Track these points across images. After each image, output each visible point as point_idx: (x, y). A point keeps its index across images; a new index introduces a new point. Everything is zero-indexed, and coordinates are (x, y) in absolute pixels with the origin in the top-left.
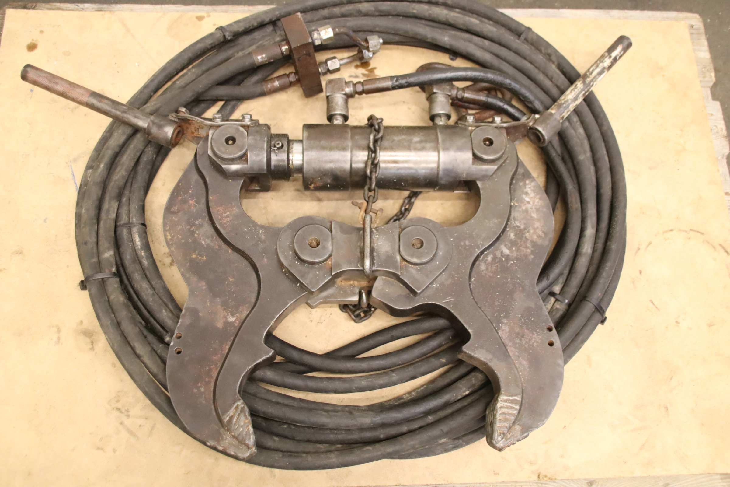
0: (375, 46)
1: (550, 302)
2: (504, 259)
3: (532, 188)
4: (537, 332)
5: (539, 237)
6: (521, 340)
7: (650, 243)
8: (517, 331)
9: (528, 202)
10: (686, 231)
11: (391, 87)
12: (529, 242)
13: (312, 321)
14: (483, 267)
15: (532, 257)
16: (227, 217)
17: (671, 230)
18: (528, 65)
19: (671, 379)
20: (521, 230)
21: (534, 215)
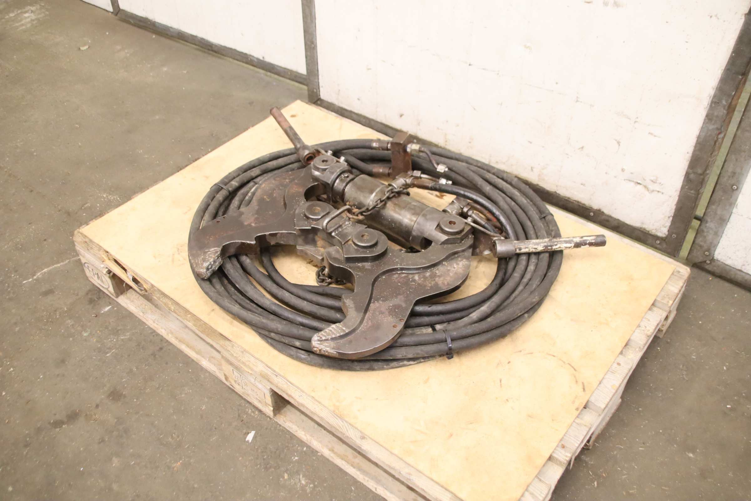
0: (441, 169)
1: (427, 329)
2: (411, 280)
3: (464, 264)
4: (393, 317)
5: (444, 284)
6: (379, 314)
7: (532, 353)
8: (382, 309)
9: (454, 268)
10: (564, 362)
11: (430, 188)
12: (434, 282)
13: (297, 271)
14: (396, 276)
15: (429, 288)
16: (294, 190)
17: (554, 356)
18: (529, 223)
19: (471, 423)
20: (435, 275)
21: (451, 274)
